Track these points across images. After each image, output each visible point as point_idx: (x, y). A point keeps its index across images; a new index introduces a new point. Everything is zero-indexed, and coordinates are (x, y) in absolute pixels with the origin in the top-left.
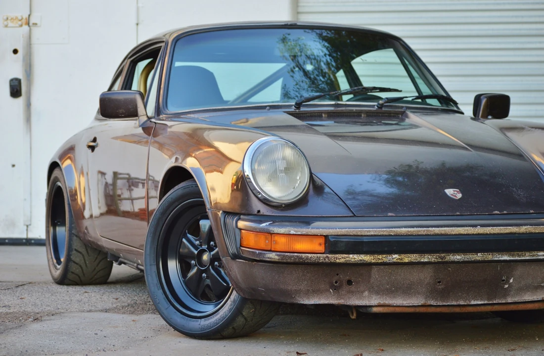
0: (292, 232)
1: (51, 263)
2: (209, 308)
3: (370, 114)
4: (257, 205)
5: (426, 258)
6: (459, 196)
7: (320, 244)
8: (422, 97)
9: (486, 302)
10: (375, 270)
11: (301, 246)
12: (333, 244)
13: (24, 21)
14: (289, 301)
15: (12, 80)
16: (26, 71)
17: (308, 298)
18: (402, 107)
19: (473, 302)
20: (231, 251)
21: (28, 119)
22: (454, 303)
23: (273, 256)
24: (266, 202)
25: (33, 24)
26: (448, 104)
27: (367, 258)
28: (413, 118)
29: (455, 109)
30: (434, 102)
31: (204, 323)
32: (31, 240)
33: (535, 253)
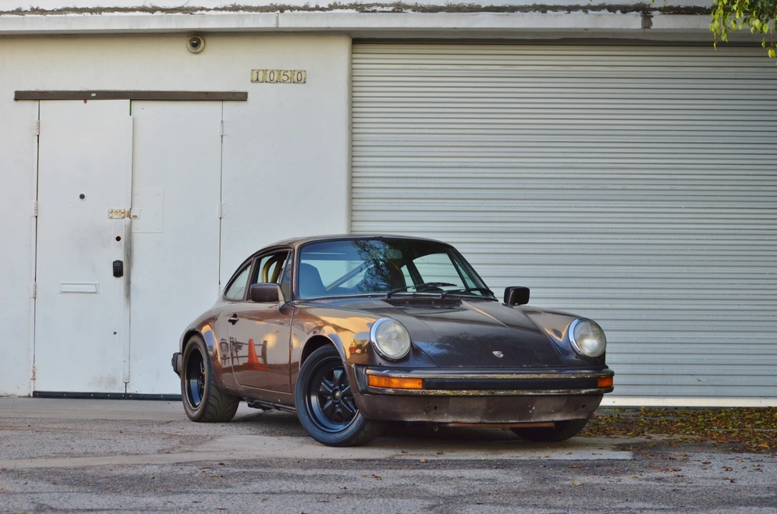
0: (403, 376)
1: (187, 407)
2: (341, 427)
3: (437, 302)
4: (379, 360)
5: (483, 393)
6: (502, 355)
7: (419, 384)
8: (468, 290)
9: (518, 421)
10: (451, 399)
11: (408, 385)
12: (427, 384)
13: (126, 213)
14: (398, 419)
15: (115, 263)
16: (127, 255)
17: (410, 418)
18: (458, 297)
19: (510, 421)
20: (360, 388)
21: (128, 295)
22: (499, 422)
23: (390, 391)
24: (384, 358)
25: (134, 216)
26: (487, 294)
27: (448, 392)
28: (465, 304)
29: (492, 297)
30: (478, 293)
31: (337, 436)
32: (129, 394)
33: (548, 391)
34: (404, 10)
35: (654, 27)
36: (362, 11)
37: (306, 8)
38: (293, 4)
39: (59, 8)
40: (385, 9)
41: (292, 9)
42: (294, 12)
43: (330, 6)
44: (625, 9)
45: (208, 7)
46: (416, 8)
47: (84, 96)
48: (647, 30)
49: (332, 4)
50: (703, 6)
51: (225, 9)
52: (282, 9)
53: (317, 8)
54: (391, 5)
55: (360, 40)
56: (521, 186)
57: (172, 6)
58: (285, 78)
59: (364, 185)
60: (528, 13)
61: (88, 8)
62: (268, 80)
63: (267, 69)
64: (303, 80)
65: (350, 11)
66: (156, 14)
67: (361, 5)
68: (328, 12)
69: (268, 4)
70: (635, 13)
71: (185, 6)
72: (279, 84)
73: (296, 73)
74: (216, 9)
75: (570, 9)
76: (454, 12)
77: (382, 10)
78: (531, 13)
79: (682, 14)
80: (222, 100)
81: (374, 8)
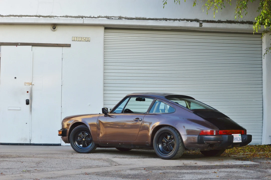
13: (30, 84)
15: (26, 100)
16: (30, 97)
21: (31, 111)
25: (33, 84)
32: (31, 144)
34: (122, 19)
35: (203, 26)
36: (109, 19)
37: (90, 17)
38: (86, 16)
39: (8, 15)
40: (116, 18)
41: (85, 17)
42: (86, 18)
43: (98, 17)
44: (191, 21)
45: (58, 16)
46: (126, 18)
47: (16, 44)
48: (201, 27)
49: (99, 16)
50: (215, 20)
51: (63, 17)
52: (82, 17)
53: (94, 17)
54: (118, 17)
55: (107, 28)
56: (158, 76)
57: (46, 15)
58: (83, 40)
59: (107, 75)
60: (161, 21)
61: (17, 15)
62: (78, 40)
63: (77, 36)
64: (89, 41)
65: (104, 18)
66: (40, 18)
67: (108, 17)
68: (97, 18)
69: (78, 16)
70: (194, 22)
71: (50, 15)
72: (81, 42)
73: (87, 38)
74: (60, 17)
75: (174, 20)
76: (138, 20)
77: (115, 18)
78: (162, 21)
79: (209, 22)
80: (62, 47)
81: (112, 18)
